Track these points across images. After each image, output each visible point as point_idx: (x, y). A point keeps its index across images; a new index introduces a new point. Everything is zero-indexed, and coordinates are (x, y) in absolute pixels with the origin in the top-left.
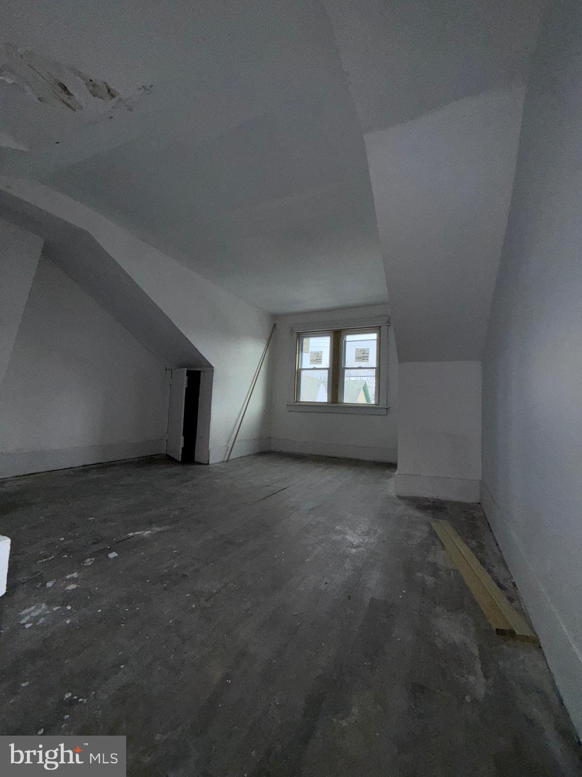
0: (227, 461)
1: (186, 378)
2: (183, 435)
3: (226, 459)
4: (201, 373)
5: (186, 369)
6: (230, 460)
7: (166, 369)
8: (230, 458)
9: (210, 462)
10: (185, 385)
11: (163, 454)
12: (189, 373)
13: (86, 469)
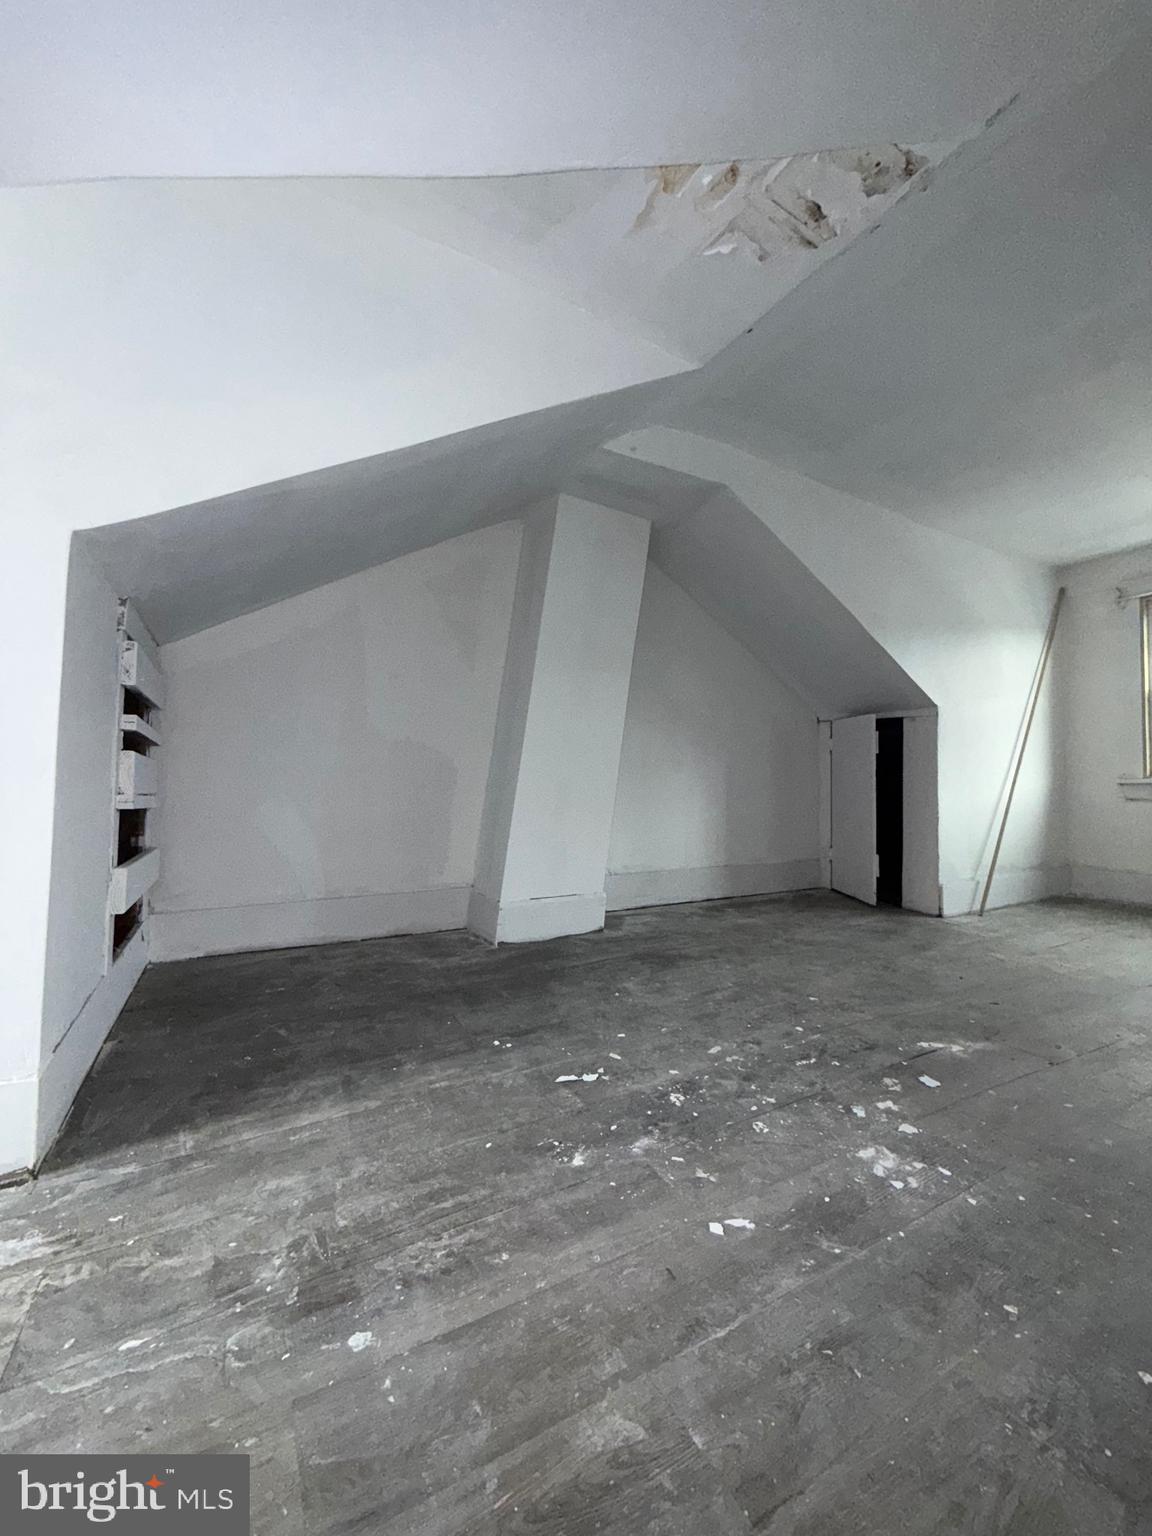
0: (981, 913)
1: (874, 735)
2: (877, 853)
3: (977, 907)
4: (905, 721)
5: (873, 717)
6: (988, 911)
7: (819, 721)
8: (988, 906)
9: (946, 912)
10: (875, 750)
11: (824, 888)
12: (881, 724)
13: (714, 907)
